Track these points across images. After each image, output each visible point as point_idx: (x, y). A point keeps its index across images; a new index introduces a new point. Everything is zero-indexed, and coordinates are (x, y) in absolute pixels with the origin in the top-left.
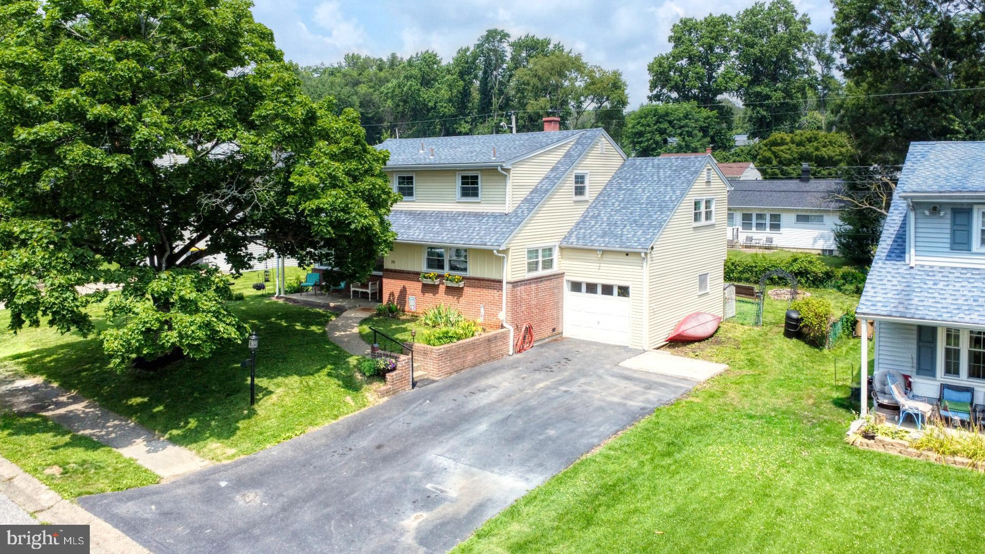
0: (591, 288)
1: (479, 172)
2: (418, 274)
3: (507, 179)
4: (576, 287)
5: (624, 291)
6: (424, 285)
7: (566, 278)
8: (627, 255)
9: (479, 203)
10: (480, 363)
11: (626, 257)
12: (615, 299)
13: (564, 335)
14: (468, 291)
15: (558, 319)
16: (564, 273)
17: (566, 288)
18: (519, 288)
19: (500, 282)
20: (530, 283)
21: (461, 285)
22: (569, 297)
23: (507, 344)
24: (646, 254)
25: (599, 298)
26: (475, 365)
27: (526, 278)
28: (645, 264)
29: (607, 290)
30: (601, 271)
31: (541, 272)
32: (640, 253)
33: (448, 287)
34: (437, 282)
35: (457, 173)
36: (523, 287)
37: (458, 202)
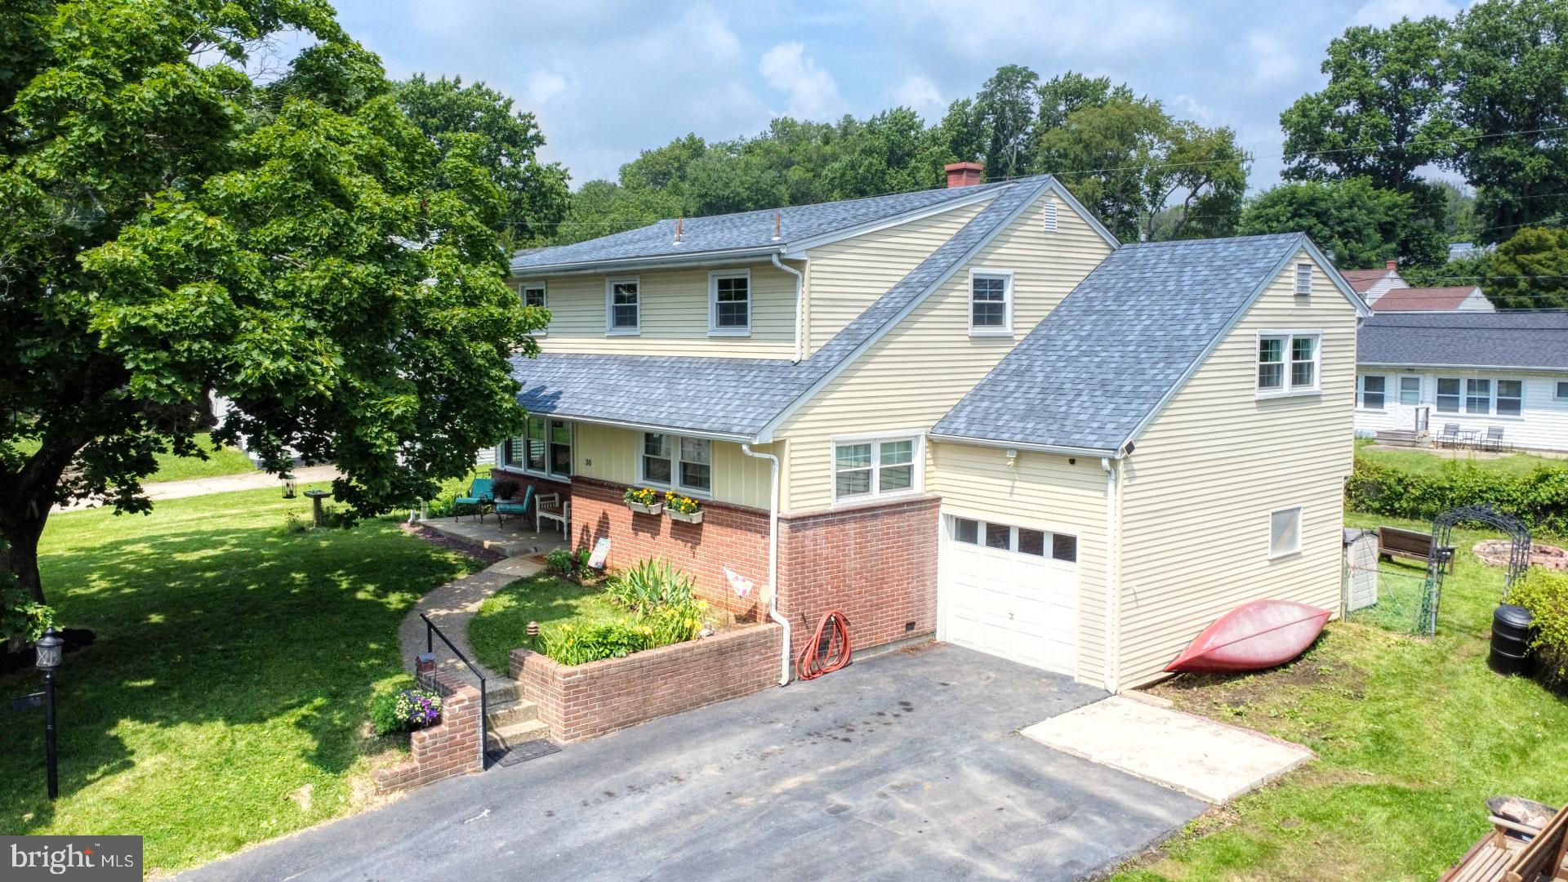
0: (998, 536)
1: (748, 271)
2: (623, 488)
3: (799, 283)
4: (966, 530)
5: (1065, 548)
6: (637, 515)
7: (944, 509)
8: (1072, 462)
9: (747, 338)
10: (696, 704)
11: (1070, 468)
12: (1046, 563)
13: (939, 638)
14: (709, 530)
15: (924, 600)
16: (939, 499)
17: (945, 534)
18: (810, 533)
19: (766, 515)
20: (843, 521)
21: (696, 518)
22: (952, 554)
23: (775, 658)
24: (1113, 461)
25: (1012, 558)
26: (679, 710)
27: (831, 509)
28: (1111, 486)
29: (1031, 542)
30: (1015, 497)
31: (876, 496)
32: (1098, 459)
33: (676, 523)
34: (655, 509)
35: (710, 274)
36: (821, 531)
37: (712, 338)
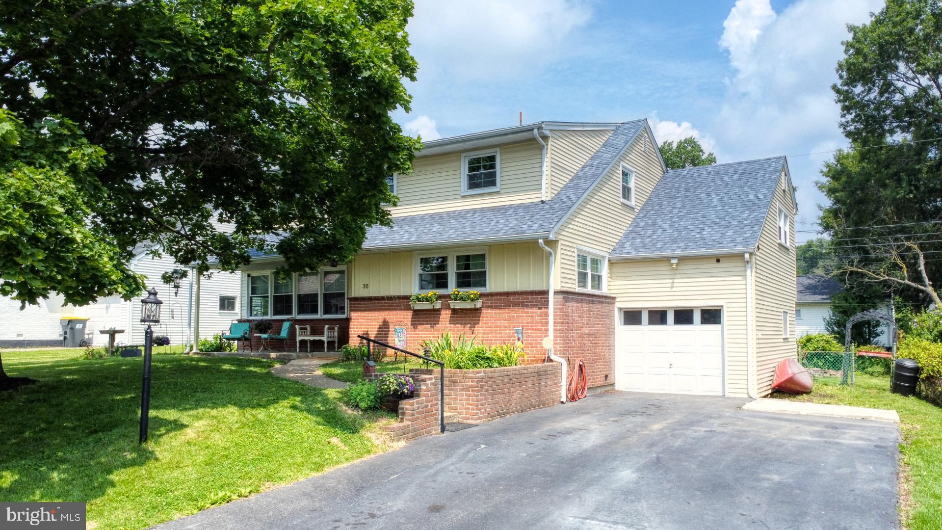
0: (658, 317)
1: (498, 149)
2: (407, 298)
3: (544, 151)
4: (632, 317)
5: (712, 316)
6: (417, 313)
7: (618, 305)
8: (718, 261)
9: (497, 193)
11: (718, 265)
12: (697, 330)
13: (617, 387)
14: (487, 314)
15: (609, 362)
16: (614, 298)
17: (618, 318)
18: (570, 304)
19: (545, 293)
20: (582, 301)
21: (479, 304)
24: (751, 254)
25: (671, 330)
27: (577, 291)
28: (749, 271)
29: (684, 317)
30: (674, 289)
31: (589, 290)
32: (742, 255)
33: (455, 311)
34: (438, 305)
35: (463, 155)
37: (464, 197)
